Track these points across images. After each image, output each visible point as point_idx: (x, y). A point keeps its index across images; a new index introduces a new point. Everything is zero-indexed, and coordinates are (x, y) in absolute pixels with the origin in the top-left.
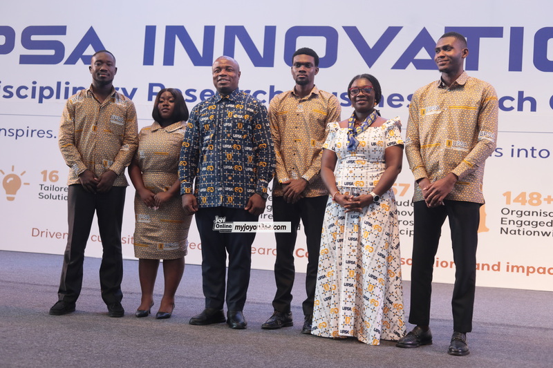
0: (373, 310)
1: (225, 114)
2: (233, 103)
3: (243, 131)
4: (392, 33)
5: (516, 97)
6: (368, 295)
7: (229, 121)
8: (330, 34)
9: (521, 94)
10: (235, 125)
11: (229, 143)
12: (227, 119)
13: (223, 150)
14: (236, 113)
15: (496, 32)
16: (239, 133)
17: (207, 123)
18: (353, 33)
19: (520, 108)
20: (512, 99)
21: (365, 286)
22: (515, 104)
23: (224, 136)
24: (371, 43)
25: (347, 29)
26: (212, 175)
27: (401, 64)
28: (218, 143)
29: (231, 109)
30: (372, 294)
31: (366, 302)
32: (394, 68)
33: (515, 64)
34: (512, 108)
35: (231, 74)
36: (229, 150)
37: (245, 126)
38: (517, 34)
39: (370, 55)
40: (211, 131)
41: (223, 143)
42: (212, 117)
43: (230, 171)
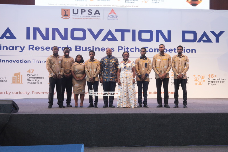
0: (132, 101)
1: (110, 61)
2: (111, 58)
3: (114, 65)
4: (101, 31)
5: (134, 48)
6: (131, 98)
7: (111, 63)
8: (84, 31)
9: (136, 47)
10: (112, 63)
11: (111, 67)
12: (110, 62)
13: (110, 69)
14: (112, 61)
15: (128, 31)
16: (113, 65)
17: (106, 63)
18: (90, 30)
19: (136, 51)
20: (133, 49)
21: (130, 96)
22: (134, 50)
23: (110, 66)
24: (96, 33)
25: (88, 29)
26: (107, 74)
27: (104, 39)
28: (109, 67)
29: (111, 60)
30: (132, 98)
31: (130, 100)
32: (102, 40)
33: (134, 40)
34: (133, 51)
35: (111, 52)
36: (111, 69)
37: (114, 64)
38: (134, 31)
39: (96, 37)
40: (107, 65)
41: (110, 67)
42: (107, 62)
43: (111, 73)
